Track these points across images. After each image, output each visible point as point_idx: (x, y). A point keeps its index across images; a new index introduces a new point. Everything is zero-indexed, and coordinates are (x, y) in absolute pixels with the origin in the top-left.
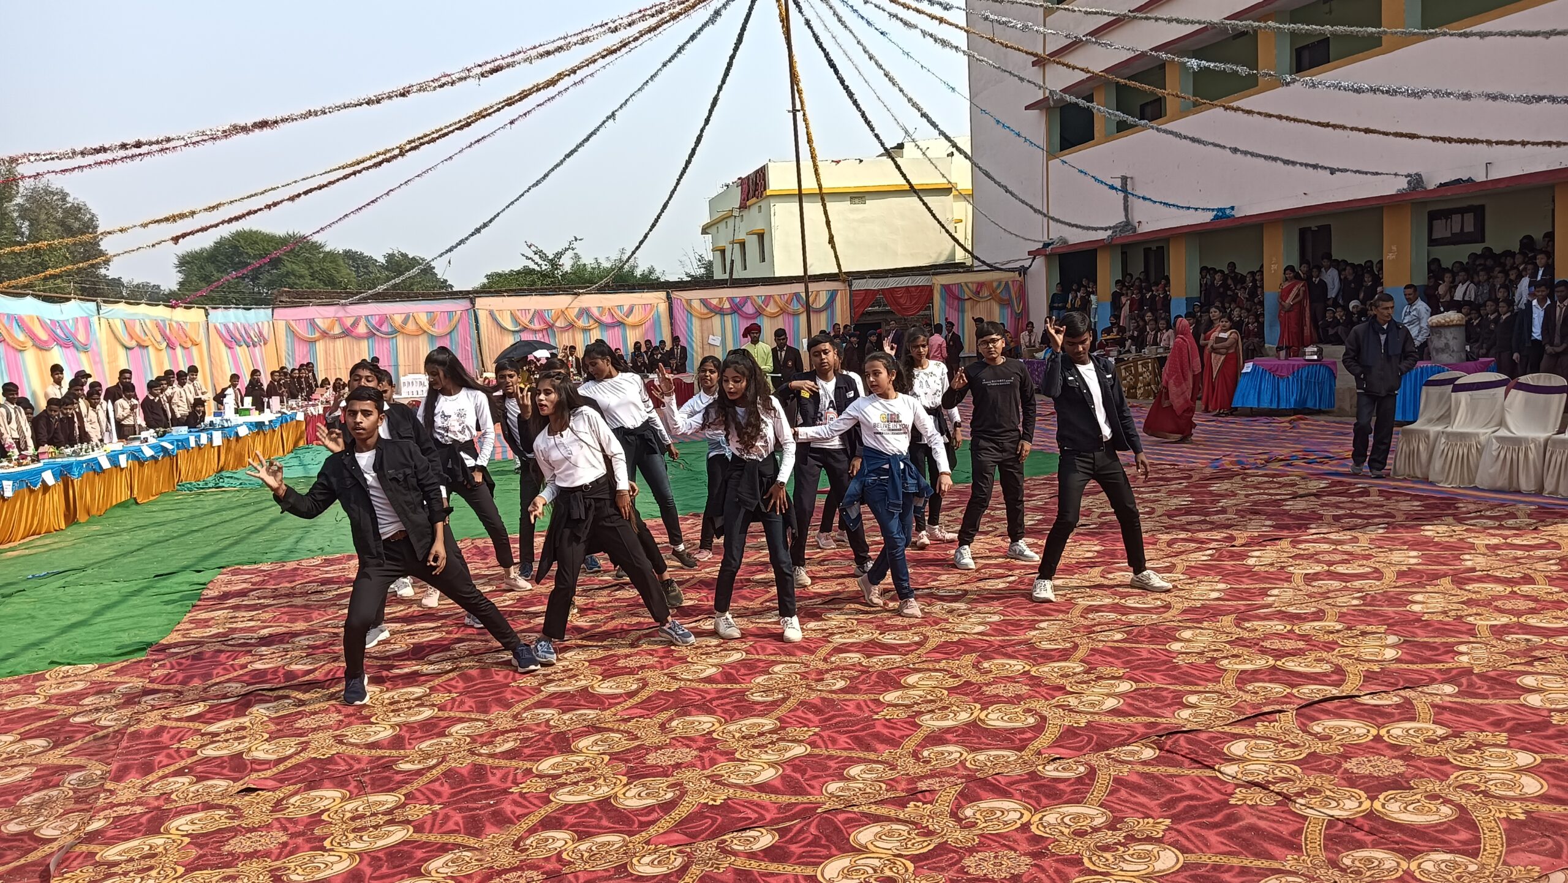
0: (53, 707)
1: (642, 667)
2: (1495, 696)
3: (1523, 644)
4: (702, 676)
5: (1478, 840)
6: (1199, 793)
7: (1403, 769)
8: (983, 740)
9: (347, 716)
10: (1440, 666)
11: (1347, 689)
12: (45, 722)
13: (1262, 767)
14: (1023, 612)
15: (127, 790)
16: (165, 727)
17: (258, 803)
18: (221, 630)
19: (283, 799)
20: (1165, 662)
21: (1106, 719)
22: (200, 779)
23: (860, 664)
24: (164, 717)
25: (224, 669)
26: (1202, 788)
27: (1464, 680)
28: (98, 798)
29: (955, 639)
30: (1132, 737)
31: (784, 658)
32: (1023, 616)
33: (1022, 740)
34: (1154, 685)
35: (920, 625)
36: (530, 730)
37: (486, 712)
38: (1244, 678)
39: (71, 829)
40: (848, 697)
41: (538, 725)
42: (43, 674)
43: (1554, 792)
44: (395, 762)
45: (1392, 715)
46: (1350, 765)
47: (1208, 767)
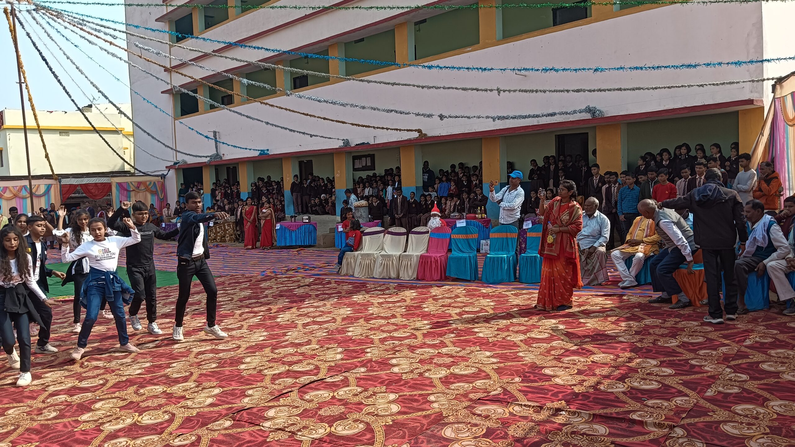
2: (381, 370)
3: (392, 345)
5: (374, 437)
6: (253, 439)
7: (344, 410)
8: (140, 432)
10: (359, 360)
11: (321, 376)
13: (282, 420)
14: (163, 359)
20: (237, 376)
21: (206, 410)
23: (66, 401)
26: (254, 436)
27: (369, 365)
29: (124, 379)
30: (220, 416)
32: (163, 361)
33: (161, 428)
34: (231, 388)
35: (103, 374)
38: (275, 378)
40: (58, 421)
43: (403, 409)
45: (339, 385)
46: (321, 412)
47: (257, 425)
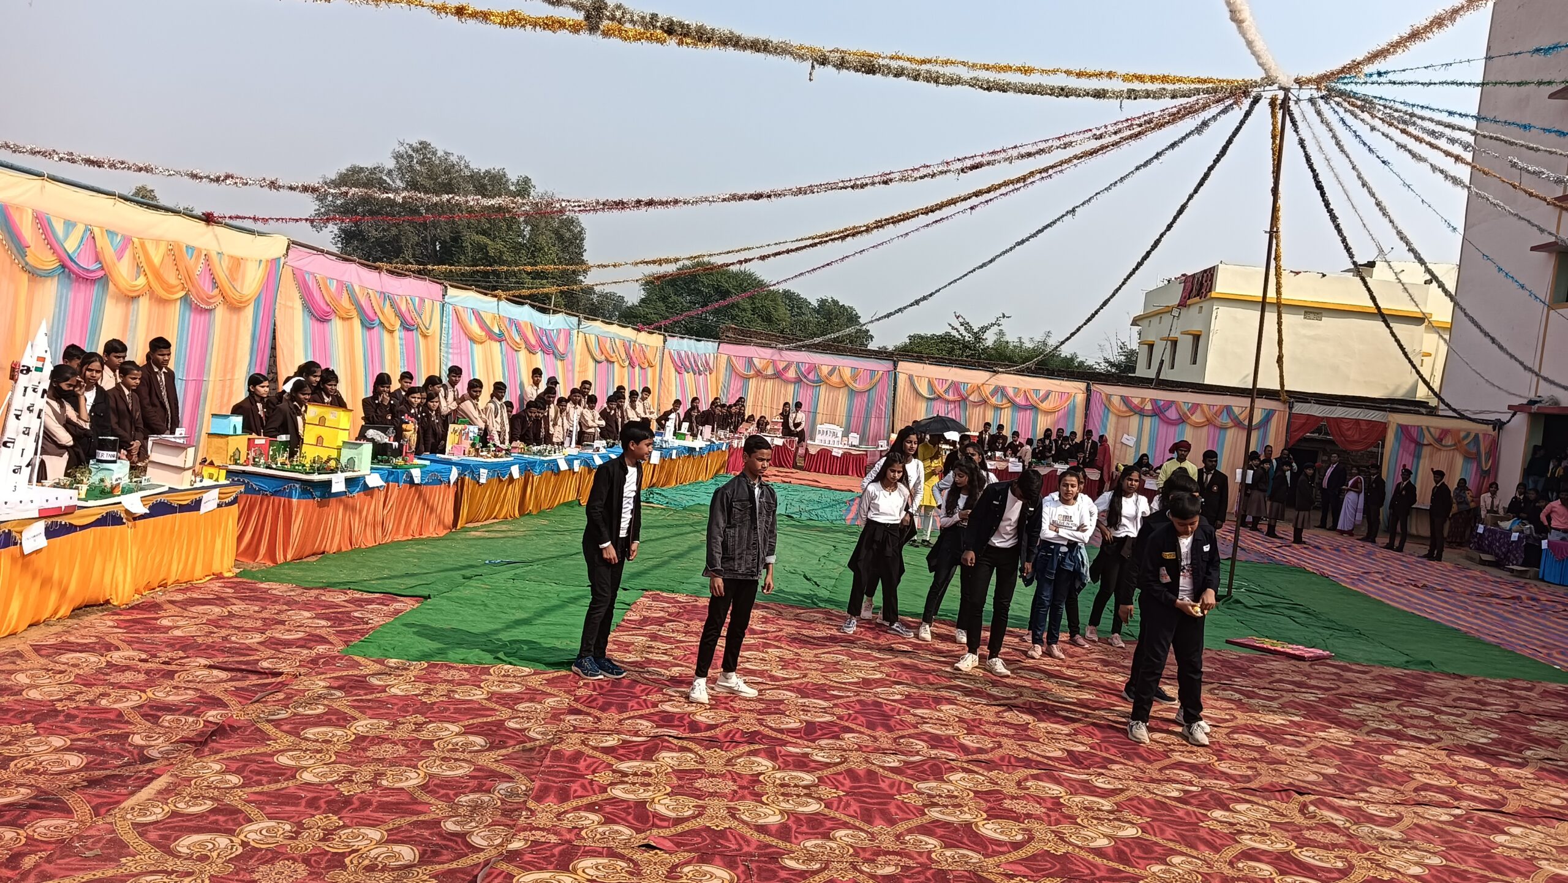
0: (493, 705)
1: (1029, 816)
4: (1092, 845)
9: (741, 787)
12: (485, 720)
15: (545, 813)
16: (583, 753)
17: (655, 863)
18: (639, 659)
19: (677, 866)
22: (608, 821)
24: (583, 742)
25: (638, 703)
28: (520, 816)
31: (1184, 849)
36: (912, 858)
37: (870, 822)
39: (497, 842)
41: (920, 854)
42: (489, 668)
44: (781, 855)
